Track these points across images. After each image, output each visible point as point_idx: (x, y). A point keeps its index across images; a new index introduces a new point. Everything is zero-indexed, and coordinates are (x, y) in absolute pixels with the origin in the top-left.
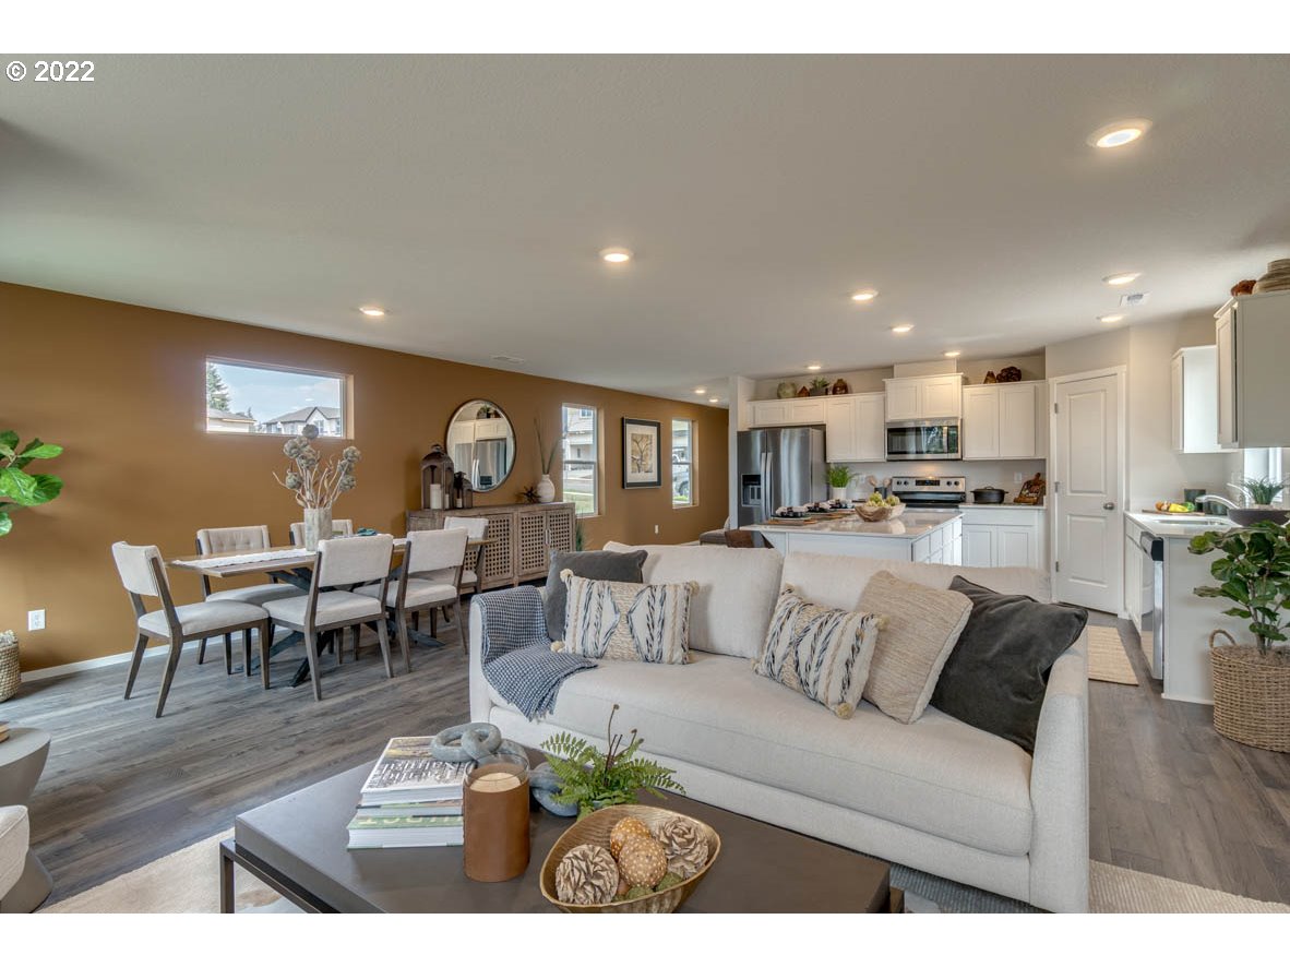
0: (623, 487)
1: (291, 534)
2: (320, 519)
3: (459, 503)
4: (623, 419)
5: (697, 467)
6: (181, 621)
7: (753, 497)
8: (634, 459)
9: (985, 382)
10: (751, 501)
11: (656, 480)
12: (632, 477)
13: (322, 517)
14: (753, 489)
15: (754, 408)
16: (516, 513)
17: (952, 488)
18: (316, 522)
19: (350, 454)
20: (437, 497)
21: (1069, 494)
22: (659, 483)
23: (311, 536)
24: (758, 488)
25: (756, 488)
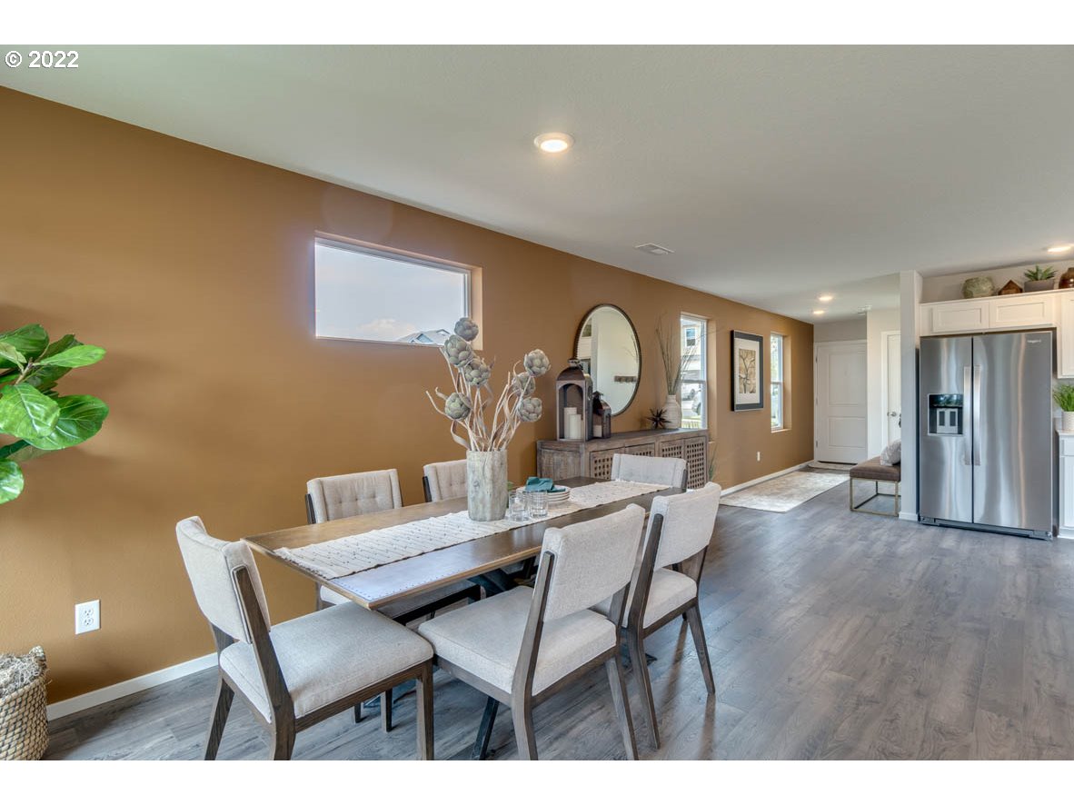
0: (733, 409)
1: (425, 481)
2: (493, 469)
3: (598, 431)
4: (732, 333)
5: (789, 388)
6: (290, 688)
7: (942, 423)
8: (741, 378)
10: (939, 428)
11: (758, 401)
12: (741, 398)
13: (497, 464)
14: (942, 414)
15: (931, 311)
16: (657, 444)
18: (488, 474)
19: (537, 362)
20: (575, 425)
22: (760, 405)
23: (480, 495)
24: (951, 413)
25: (947, 412)
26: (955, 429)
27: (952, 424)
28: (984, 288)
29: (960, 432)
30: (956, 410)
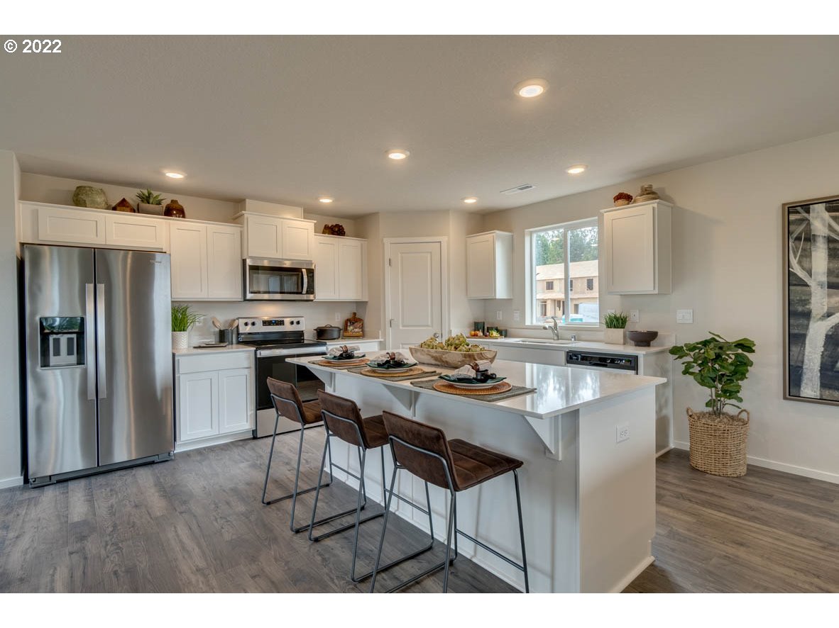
7: (57, 353)
9: (324, 233)
10: (53, 360)
14: (57, 342)
17: (295, 328)
21: (401, 328)
24: (69, 339)
25: (63, 340)
26: (74, 358)
27: (70, 353)
28: (99, 199)
29: (81, 361)
30: (74, 336)
